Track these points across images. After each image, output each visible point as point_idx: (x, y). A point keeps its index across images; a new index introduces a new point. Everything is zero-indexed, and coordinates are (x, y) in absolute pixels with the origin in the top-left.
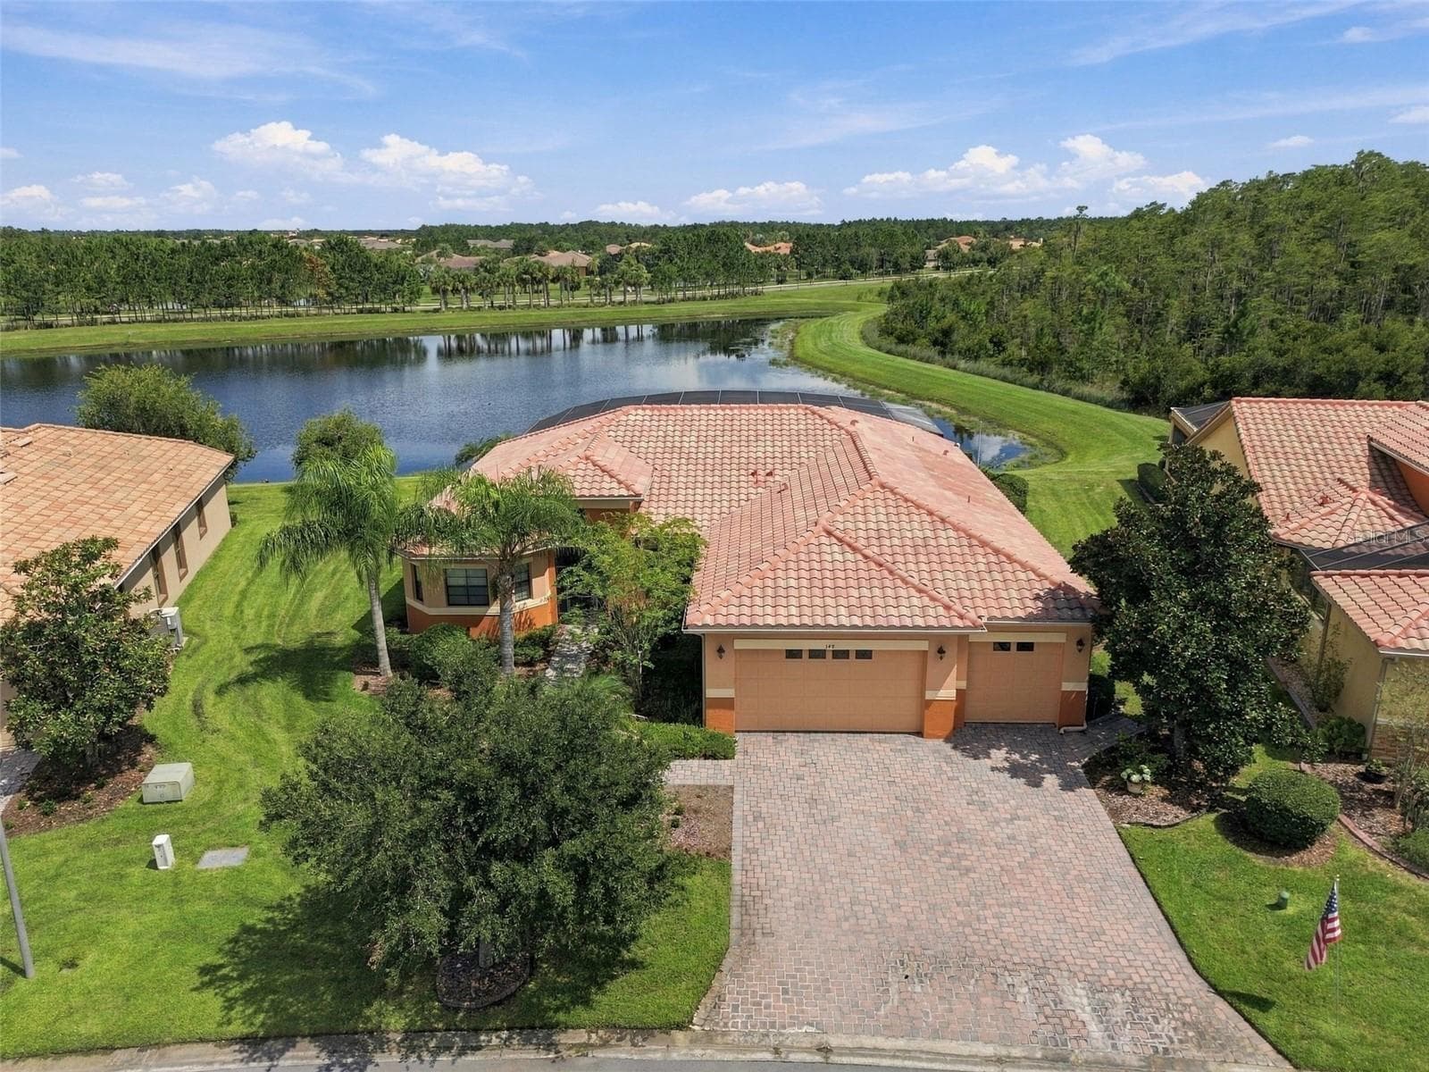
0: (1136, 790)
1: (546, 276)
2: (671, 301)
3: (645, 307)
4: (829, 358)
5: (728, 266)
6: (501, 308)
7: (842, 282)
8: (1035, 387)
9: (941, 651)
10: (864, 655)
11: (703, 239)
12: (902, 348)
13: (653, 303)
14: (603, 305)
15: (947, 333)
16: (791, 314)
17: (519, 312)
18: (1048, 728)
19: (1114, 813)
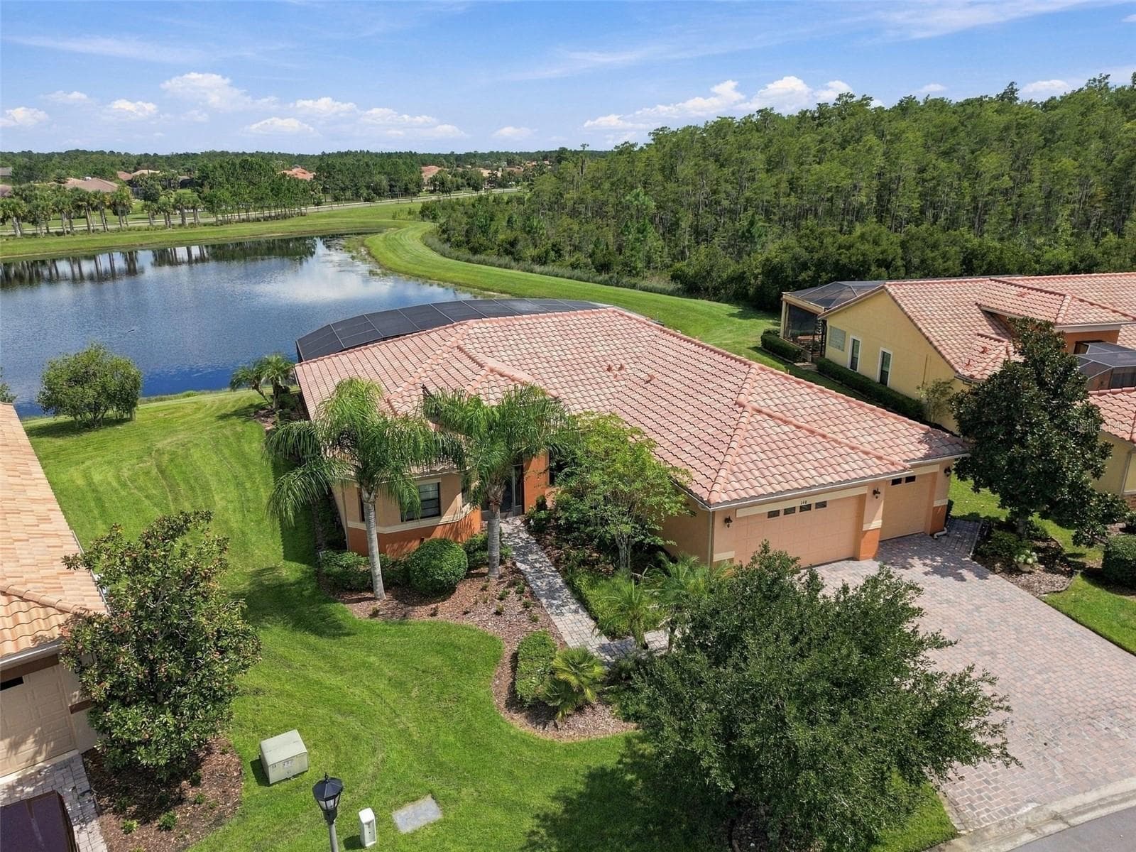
0: (1028, 568)
1: (103, 202)
2: (229, 222)
3: (207, 229)
4: (420, 268)
5: (276, 191)
6: (59, 234)
7: (368, 204)
8: (606, 283)
9: (875, 492)
10: (822, 505)
11: (238, 166)
12: (477, 257)
13: (212, 224)
14: (165, 228)
15: (513, 243)
16: (343, 231)
17: (79, 238)
18: (922, 536)
19: (1028, 587)
